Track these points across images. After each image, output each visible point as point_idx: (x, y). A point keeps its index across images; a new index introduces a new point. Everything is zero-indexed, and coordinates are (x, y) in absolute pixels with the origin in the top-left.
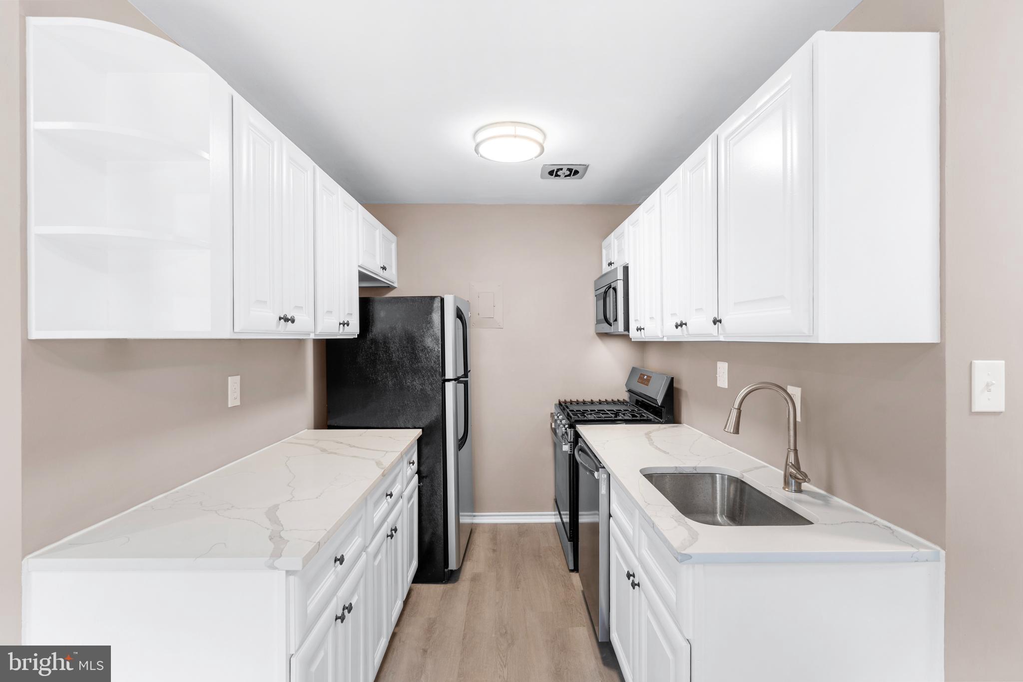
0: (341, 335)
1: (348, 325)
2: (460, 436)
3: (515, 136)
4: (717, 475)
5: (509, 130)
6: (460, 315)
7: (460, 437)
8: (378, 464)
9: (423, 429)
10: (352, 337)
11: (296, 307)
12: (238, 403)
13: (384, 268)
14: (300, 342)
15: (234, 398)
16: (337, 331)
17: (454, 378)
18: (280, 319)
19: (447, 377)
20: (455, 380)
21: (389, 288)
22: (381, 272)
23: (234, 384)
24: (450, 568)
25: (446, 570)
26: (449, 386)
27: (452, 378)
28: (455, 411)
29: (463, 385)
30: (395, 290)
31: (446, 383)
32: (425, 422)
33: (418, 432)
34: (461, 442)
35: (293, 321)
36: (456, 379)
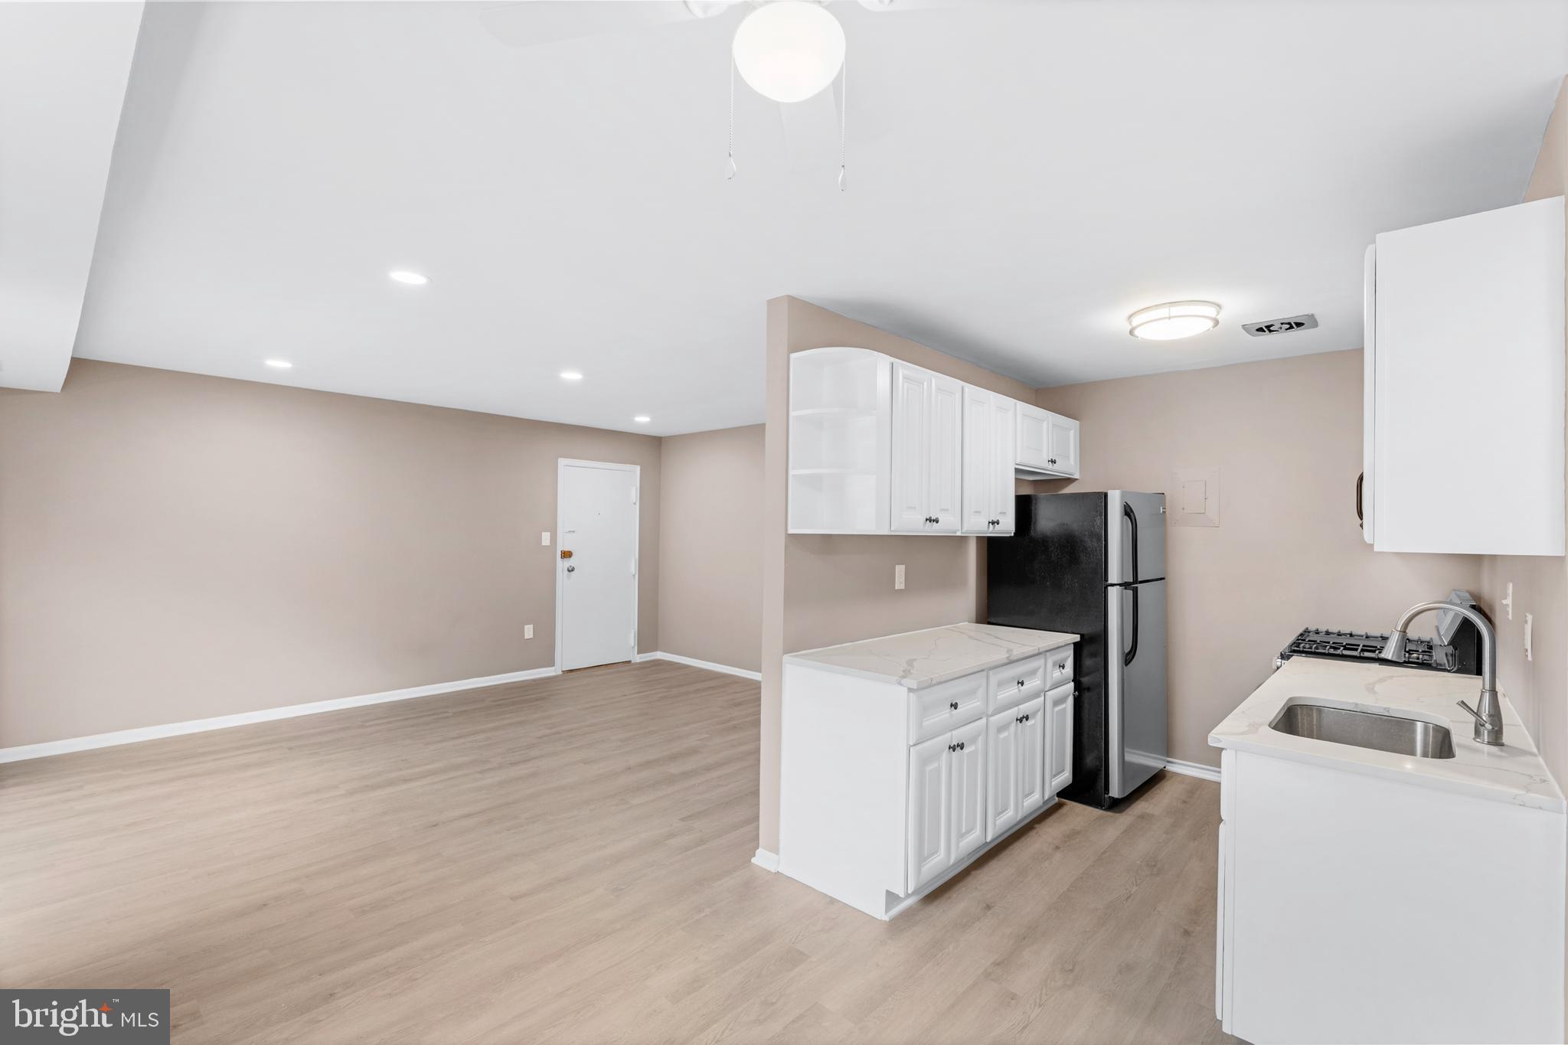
0: (990, 533)
1: (998, 524)
2: (1127, 649)
3: (1170, 318)
4: (1419, 724)
5: (1163, 312)
6: (1128, 512)
7: (1127, 651)
8: (1009, 651)
9: (1082, 636)
10: (1008, 535)
11: (942, 510)
12: (902, 587)
13: (1053, 462)
14: (963, 539)
15: (900, 583)
16: (986, 529)
17: (1120, 582)
18: (927, 520)
19: (1110, 582)
20: (1120, 585)
21: (1069, 481)
22: (1050, 466)
23: (900, 570)
24: (1110, 795)
25: (1106, 796)
26: (1114, 594)
27: (1116, 583)
28: (1120, 624)
29: (1131, 592)
30: (1076, 482)
31: (1109, 588)
32: (1087, 630)
33: (1077, 638)
34: (1128, 657)
35: (937, 522)
36: (1125, 585)
